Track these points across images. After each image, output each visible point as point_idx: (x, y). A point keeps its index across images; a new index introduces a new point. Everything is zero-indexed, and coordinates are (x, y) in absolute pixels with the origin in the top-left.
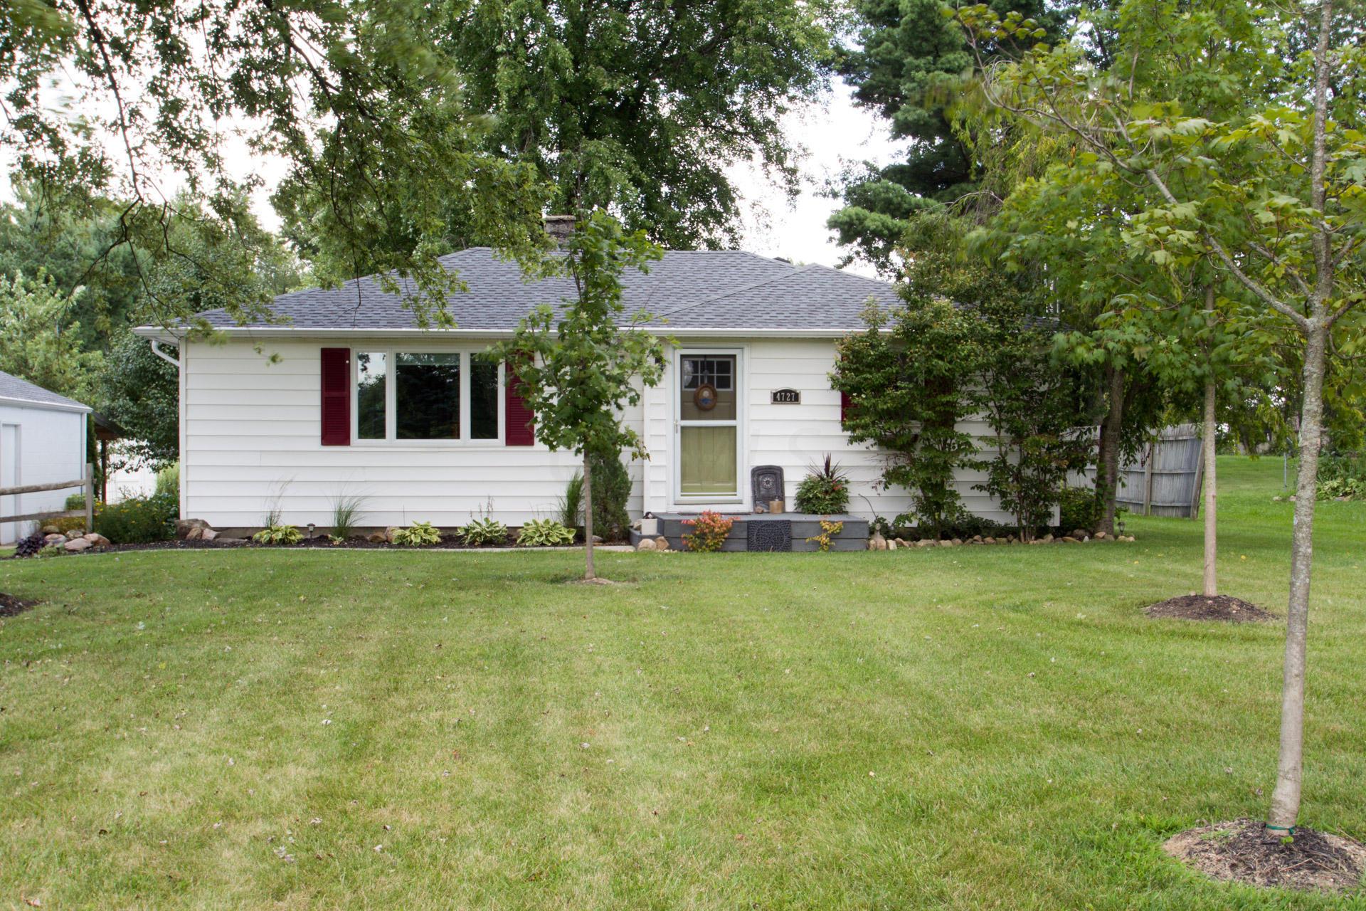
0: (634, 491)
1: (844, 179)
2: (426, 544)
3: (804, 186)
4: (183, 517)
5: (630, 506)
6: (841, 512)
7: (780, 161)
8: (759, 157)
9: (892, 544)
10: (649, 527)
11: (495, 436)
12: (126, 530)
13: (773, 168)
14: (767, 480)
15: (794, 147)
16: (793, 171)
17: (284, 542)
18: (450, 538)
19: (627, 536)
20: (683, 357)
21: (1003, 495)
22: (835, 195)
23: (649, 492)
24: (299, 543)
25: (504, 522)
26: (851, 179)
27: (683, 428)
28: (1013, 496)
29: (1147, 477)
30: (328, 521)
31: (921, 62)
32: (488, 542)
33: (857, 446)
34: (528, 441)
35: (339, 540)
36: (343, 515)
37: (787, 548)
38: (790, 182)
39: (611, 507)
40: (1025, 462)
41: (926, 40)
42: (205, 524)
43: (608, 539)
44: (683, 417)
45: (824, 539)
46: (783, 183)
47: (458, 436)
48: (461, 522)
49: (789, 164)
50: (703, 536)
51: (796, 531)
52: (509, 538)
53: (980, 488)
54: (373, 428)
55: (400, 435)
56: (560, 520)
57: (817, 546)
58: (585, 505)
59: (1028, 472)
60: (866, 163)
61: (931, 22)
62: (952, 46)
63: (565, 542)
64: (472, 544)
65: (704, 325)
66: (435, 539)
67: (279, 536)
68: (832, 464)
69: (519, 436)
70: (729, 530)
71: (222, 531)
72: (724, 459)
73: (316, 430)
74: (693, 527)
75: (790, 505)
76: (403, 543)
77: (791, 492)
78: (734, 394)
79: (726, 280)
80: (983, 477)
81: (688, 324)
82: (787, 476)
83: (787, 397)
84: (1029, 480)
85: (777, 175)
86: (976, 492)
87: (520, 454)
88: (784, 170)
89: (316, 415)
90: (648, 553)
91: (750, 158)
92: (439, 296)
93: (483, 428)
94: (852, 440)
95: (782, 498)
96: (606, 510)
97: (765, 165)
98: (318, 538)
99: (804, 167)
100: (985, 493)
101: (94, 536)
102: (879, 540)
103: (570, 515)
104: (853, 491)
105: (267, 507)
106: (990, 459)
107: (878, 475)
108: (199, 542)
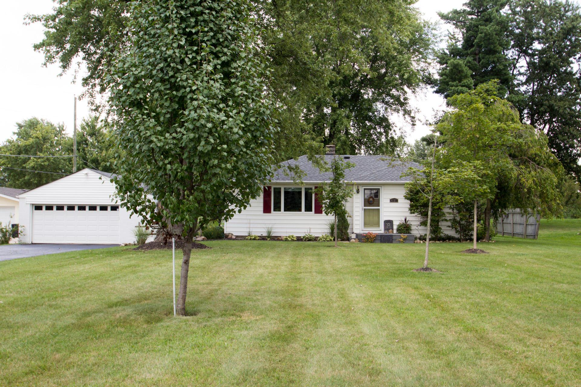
0: (350, 227)
1: (435, 117)
2: (293, 240)
3: (417, 123)
4: (225, 232)
5: (349, 231)
6: (409, 233)
7: (409, 114)
8: (401, 113)
9: (421, 242)
10: (354, 236)
11: (311, 211)
12: (211, 236)
13: (406, 116)
14: (388, 224)
15: (415, 109)
16: (413, 118)
17: (254, 239)
18: (299, 239)
19: (348, 239)
20: (365, 189)
21: (456, 229)
22: (430, 124)
23: (355, 227)
24: (259, 239)
25: (314, 235)
26: (438, 117)
27: (365, 209)
28: (459, 229)
29: (525, 225)
30: (265, 234)
31: (455, 83)
32: (310, 240)
33: (413, 215)
34: (321, 212)
35: (269, 239)
36: (269, 233)
37: (392, 242)
38: (412, 121)
39: (344, 231)
40: (461, 219)
41: (457, 75)
42: (232, 234)
43: (343, 240)
44: (365, 206)
45: (401, 240)
46: (410, 121)
47: (301, 211)
48: (302, 235)
49: (412, 115)
50: (368, 239)
51: (394, 238)
52: (316, 239)
53: (449, 227)
54: (277, 208)
55: (285, 211)
56: (329, 234)
57: (400, 242)
58: (336, 231)
59: (463, 222)
60: (443, 111)
61: (458, 69)
62: (466, 77)
63: (331, 240)
64: (305, 241)
65: (370, 180)
66: (295, 239)
67: (253, 238)
68: (407, 220)
69: (318, 211)
70: (375, 237)
71: (237, 236)
72: (376, 218)
73: (262, 209)
74: (365, 236)
75: (395, 231)
76: (286, 240)
77: (395, 227)
78: (379, 200)
79: (379, 165)
80: (449, 224)
81: (366, 180)
82: (394, 223)
83: (394, 200)
84: (463, 224)
85: (408, 118)
86: (448, 228)
87: (318, 216)
88: (411, 117)
89: (262, 205)
90: (353, 243)
91: (398, 112)
92: (300, 177)
93: (308, 209)
94: (411, 213)
95: (393, 229)
96: (342, 232)
97: (404, 115)
98: (263, 238)
99: (417, 116)
100: (450, 228)
101: (203, 237)
102: (418, 241)
103: (332, 233)
104: (413, 228)
105: (248, 230)
106: (451, 218)
107: (418, 223)
108: (231, 239)
